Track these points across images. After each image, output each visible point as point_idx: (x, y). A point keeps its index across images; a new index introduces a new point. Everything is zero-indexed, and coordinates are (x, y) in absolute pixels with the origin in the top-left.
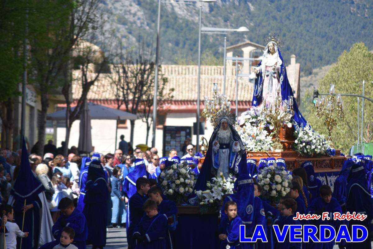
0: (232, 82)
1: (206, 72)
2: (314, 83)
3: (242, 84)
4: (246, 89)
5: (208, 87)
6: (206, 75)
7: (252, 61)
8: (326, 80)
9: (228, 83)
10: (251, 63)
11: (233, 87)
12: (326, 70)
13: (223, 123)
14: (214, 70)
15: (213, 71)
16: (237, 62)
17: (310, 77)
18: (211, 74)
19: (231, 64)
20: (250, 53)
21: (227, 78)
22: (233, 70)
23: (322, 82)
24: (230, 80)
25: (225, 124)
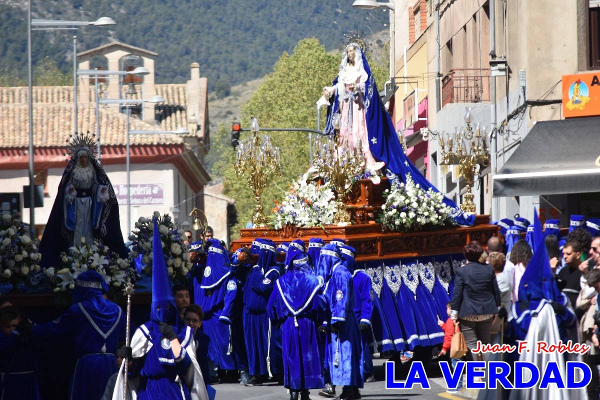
0: (89, 113)
1: (44, 98)
2: (233, 110)
3: (108, 117)
4: (114, 124)
5: (47, 124)
6: (45, 103)
7: (124, 76)
8: (255, 105)
9: (83, 116)
10: (122, 79)
11: (92, 122)
12: (254, 88)
13: (82, 157)
14: (59, 93)
15: (56, 95)
16: (96, 78)
17: (226, 99)
18: (53, 101)
19: (87, 82)
20: (120, 61)
21: (80, 107)
22: (90, 92)
23: (248, 108)
24: (86, 110)
25: (84, 159)
